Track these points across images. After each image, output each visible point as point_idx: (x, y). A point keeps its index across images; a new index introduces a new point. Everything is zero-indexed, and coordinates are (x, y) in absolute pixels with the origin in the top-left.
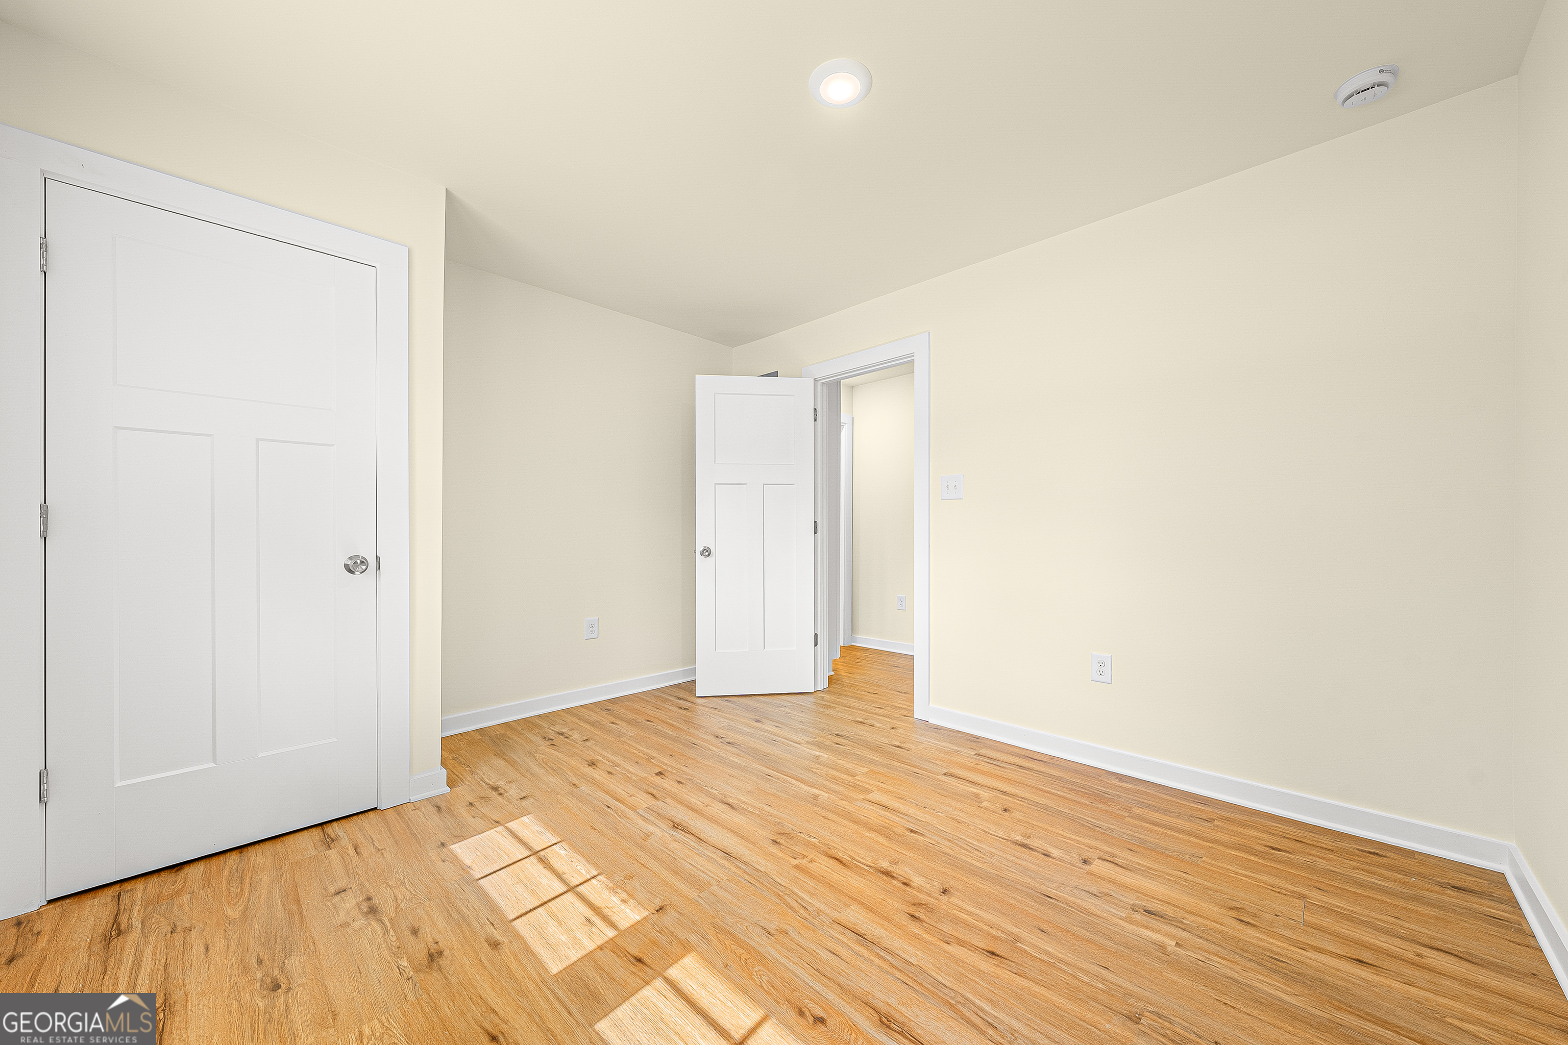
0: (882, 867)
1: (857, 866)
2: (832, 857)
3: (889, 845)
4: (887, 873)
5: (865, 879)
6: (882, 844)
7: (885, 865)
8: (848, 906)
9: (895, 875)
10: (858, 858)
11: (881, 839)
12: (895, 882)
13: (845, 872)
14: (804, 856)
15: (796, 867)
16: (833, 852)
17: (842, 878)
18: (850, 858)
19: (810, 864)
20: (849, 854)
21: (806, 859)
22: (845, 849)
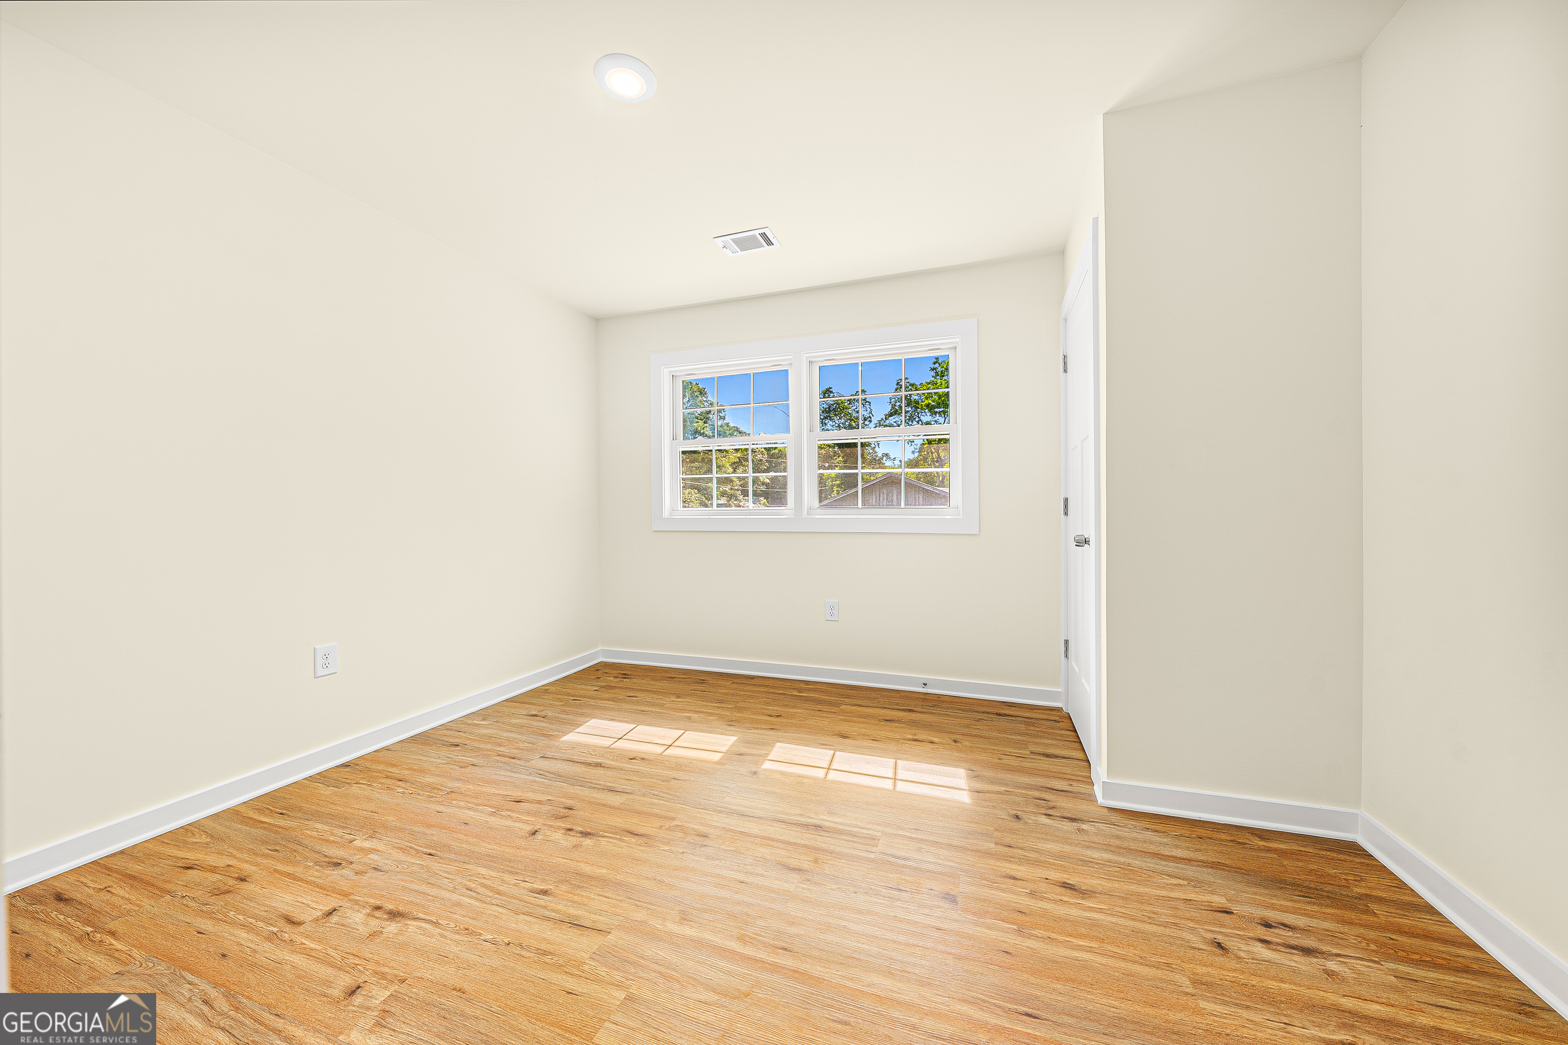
0: (590, 839)
1: (616, 833)
2: (642, 835)
3: (579, 864)
4: (585, 834)
5: (608, 825)
6: (588, 863)
7: (587, 842)
8: (622, 804)
9: (579, 835)
10: (615, 841)
11: (587, 869)
12: (580, 829)
13: (627, 826)
14: (669, 829)
15: (673, 819)
16: (642, 841)
17: (629, 821)
18: (624, 839)
19: (660, 824)
20: (625, 842)
21: (666, 827)
22: (629, 847)
